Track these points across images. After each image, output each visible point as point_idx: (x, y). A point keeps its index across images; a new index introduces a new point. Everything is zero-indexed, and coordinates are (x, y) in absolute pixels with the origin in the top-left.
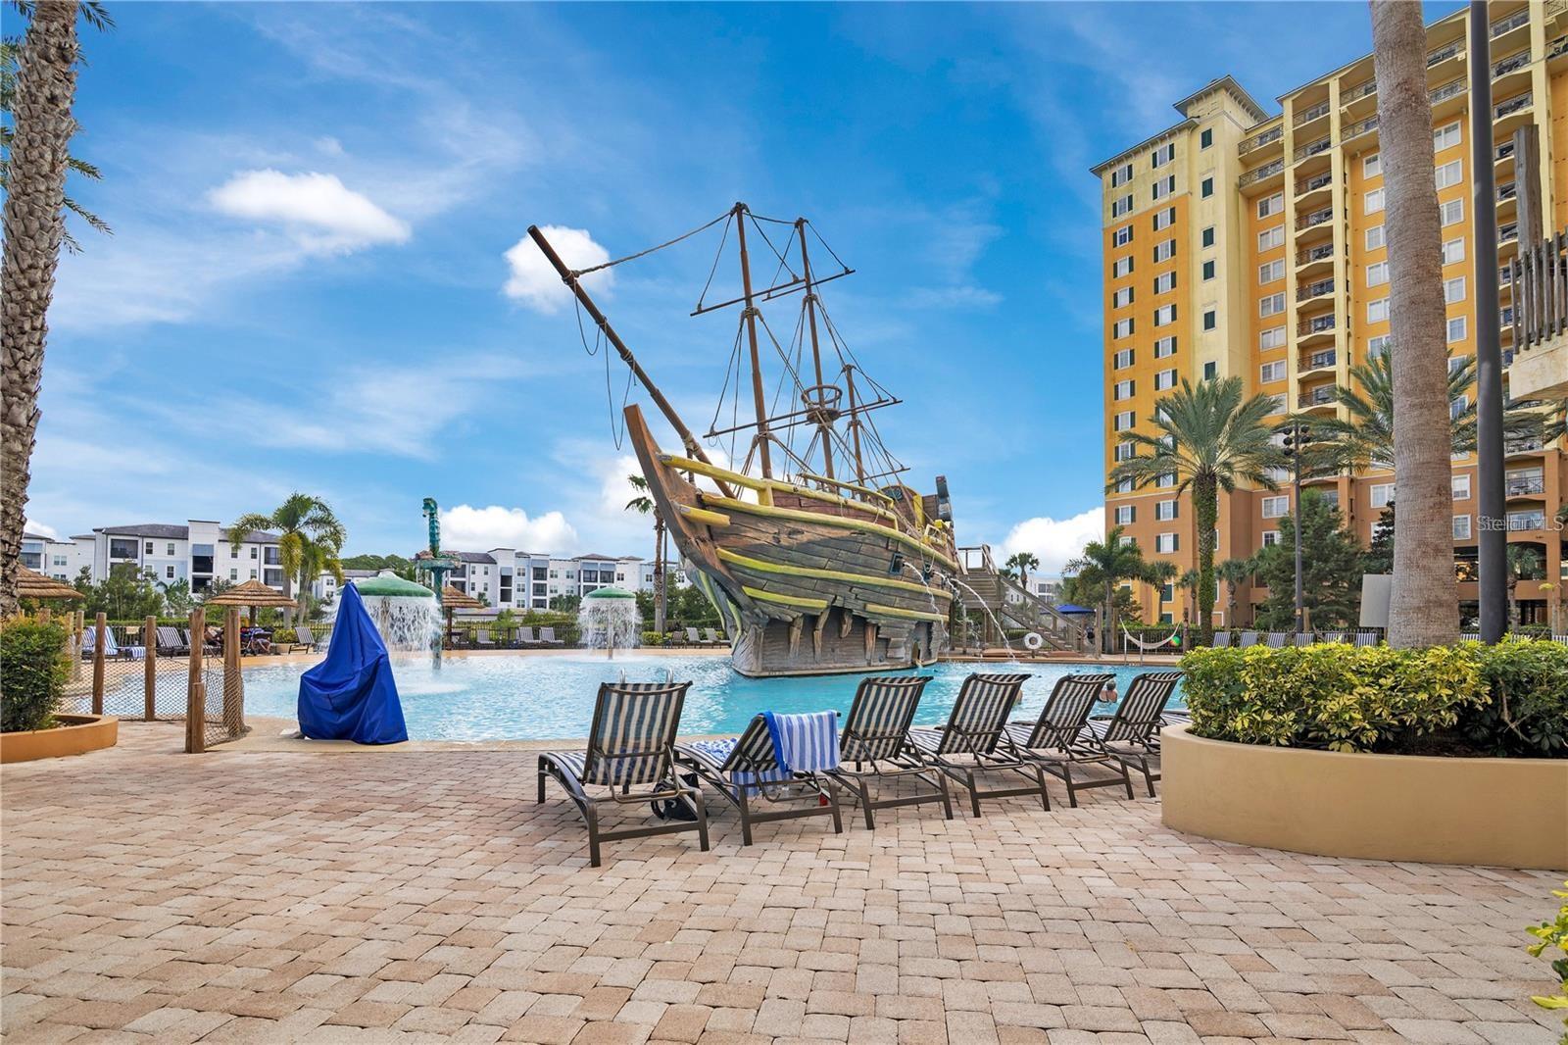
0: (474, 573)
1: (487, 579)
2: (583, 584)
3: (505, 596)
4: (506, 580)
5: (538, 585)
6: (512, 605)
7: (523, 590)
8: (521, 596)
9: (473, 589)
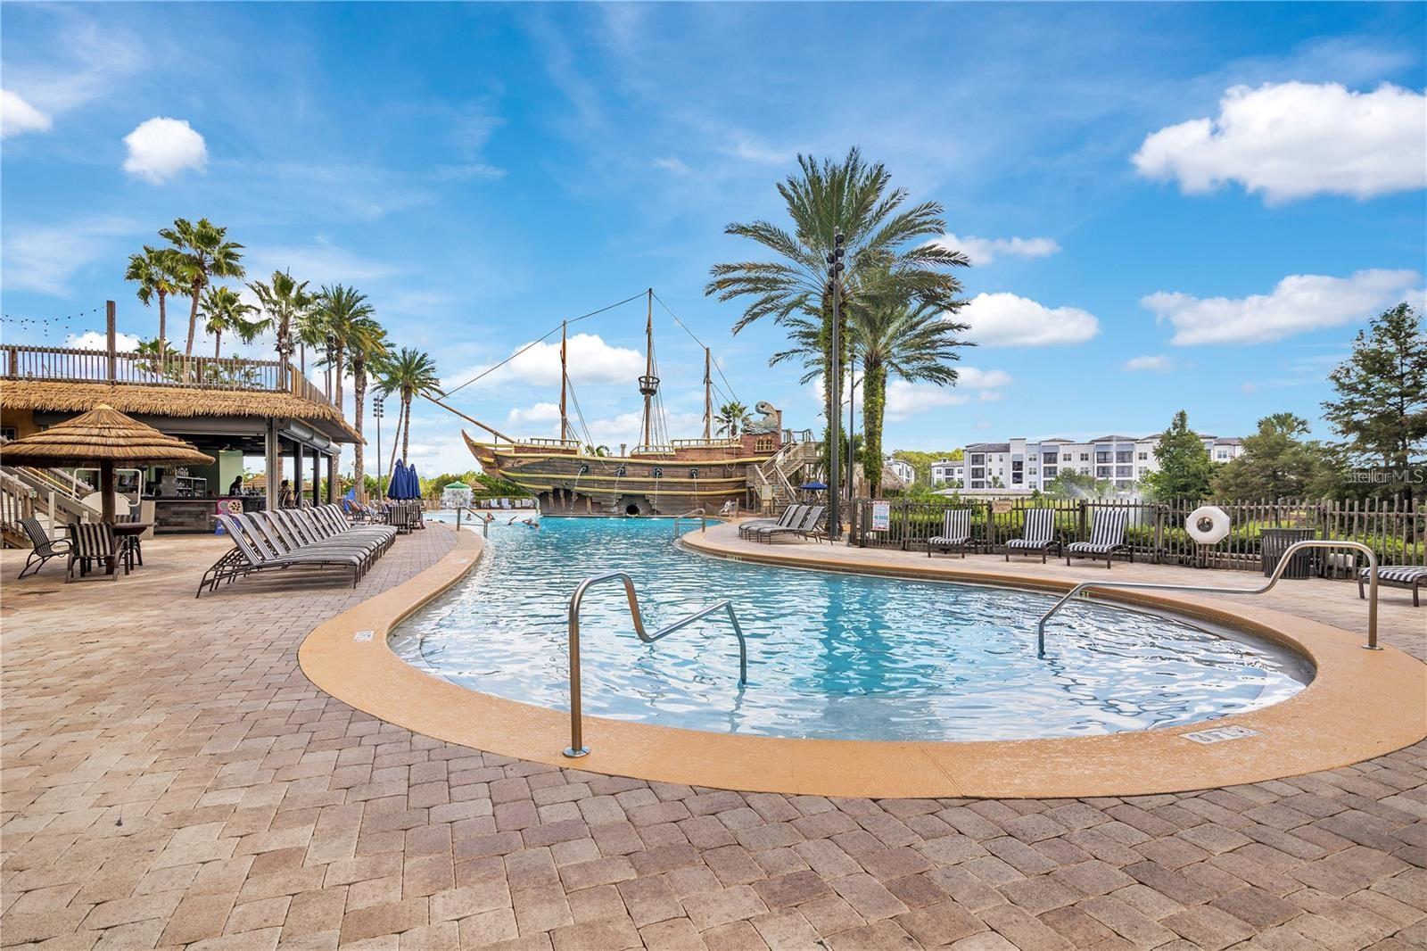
0: (990, 460)
1: (1001, 465)
2: (1096, 465)
3: (1018, 478)
4: (1018, 465)
5: (1050, 468)
6: (1024, 487)
7: (1035, 473)
8: (1033, 478)
9: (990, 474)
